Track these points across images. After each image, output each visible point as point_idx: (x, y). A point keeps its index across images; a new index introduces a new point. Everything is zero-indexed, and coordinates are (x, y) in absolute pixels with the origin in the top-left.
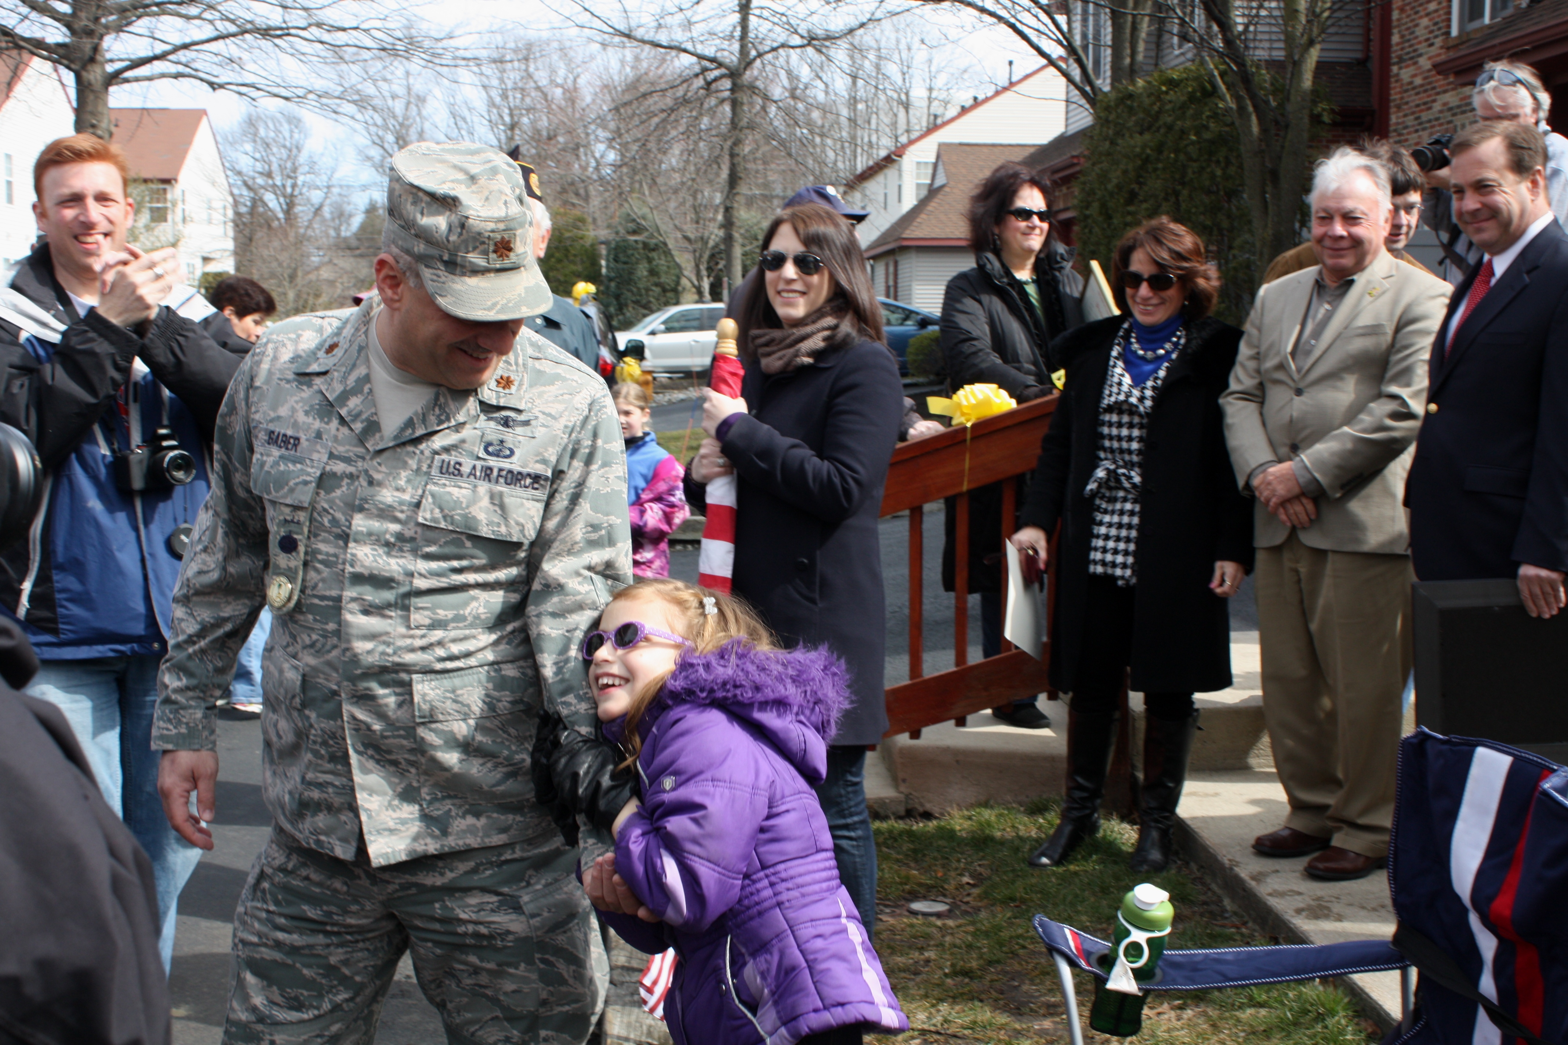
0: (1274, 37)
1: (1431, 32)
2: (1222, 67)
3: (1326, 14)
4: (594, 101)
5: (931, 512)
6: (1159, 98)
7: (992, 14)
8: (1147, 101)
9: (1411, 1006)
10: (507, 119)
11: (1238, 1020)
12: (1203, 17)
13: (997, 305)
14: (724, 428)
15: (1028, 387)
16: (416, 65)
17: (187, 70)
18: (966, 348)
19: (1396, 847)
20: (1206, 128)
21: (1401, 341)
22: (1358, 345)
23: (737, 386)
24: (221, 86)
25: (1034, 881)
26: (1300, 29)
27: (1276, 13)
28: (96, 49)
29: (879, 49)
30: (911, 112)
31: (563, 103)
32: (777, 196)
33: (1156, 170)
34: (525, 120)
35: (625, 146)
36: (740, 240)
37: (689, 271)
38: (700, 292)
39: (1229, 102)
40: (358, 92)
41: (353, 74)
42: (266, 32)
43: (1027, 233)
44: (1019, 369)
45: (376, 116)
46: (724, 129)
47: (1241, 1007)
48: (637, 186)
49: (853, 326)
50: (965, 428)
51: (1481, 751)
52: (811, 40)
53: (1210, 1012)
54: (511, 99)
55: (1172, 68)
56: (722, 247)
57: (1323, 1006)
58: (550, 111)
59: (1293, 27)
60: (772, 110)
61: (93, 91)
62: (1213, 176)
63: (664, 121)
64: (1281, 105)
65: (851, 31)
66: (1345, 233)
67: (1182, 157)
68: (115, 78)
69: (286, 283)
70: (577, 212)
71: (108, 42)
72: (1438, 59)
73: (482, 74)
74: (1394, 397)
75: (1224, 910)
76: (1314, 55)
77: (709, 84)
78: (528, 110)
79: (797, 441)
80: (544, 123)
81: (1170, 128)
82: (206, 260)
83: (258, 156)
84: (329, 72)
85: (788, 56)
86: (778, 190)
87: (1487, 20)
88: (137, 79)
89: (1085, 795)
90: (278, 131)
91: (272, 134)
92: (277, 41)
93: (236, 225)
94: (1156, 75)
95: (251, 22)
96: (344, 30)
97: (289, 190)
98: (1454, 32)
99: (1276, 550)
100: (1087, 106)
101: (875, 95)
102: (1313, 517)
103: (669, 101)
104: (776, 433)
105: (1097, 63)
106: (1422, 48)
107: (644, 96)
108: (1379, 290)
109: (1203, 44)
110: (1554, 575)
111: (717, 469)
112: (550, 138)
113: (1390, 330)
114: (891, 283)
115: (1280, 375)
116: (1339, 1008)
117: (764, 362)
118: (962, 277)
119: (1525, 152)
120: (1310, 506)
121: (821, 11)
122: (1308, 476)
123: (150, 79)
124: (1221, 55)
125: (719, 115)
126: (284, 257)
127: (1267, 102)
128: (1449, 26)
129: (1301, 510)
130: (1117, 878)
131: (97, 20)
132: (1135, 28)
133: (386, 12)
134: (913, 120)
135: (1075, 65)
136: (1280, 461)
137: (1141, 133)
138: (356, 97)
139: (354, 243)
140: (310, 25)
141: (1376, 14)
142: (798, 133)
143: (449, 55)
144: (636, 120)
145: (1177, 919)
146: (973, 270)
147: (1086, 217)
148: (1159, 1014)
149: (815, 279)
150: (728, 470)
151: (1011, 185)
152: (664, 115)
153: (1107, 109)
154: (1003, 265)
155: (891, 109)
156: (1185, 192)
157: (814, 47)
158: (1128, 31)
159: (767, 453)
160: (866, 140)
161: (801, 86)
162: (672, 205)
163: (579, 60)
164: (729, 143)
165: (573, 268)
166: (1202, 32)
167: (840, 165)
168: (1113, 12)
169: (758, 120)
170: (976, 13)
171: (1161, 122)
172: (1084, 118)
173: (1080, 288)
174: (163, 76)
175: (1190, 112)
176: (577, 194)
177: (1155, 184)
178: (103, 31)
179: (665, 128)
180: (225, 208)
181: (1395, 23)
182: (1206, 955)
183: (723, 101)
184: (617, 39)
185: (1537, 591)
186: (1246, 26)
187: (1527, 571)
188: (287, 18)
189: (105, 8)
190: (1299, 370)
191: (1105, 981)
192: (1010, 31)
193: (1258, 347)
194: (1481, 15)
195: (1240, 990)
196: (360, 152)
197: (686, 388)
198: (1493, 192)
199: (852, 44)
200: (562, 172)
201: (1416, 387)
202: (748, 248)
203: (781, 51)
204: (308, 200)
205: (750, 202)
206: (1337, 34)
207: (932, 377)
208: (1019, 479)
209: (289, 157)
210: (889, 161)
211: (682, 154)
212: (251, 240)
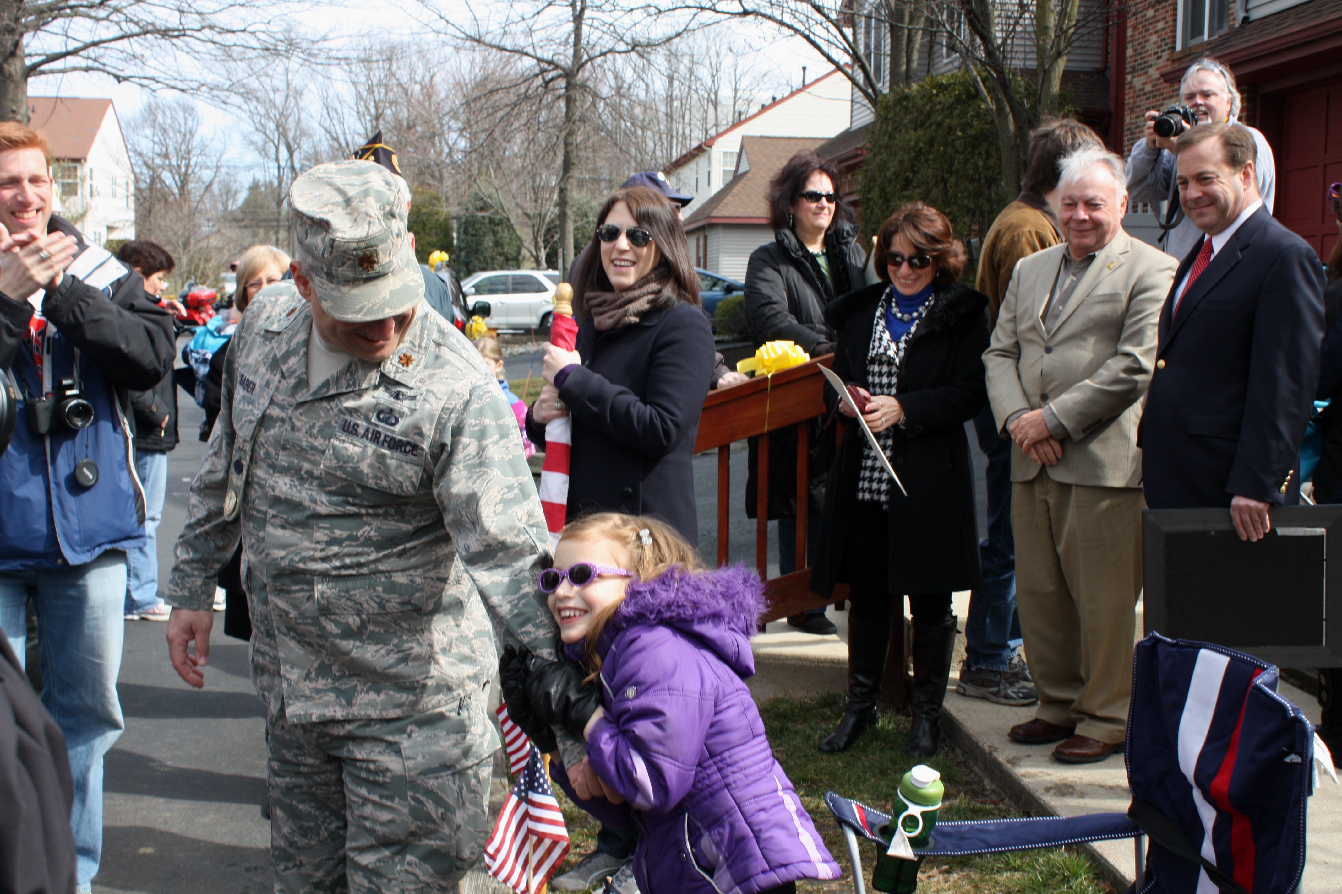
0: (1028, 49)
1: (1159, 47)
2: (984, 74)
3: (1072, 31)
4: (447, 97)
5: (736, 450)
6: (930, 100)
7: (790, 27)
8: (920, 102)
9: (1144, 869)
10: (373, 111)
11: (997, 882)
12: (967, 31)
13: (794, 274)
14: (561, 377)
15: (820, 343)
16: (294, 63)
17: (96, 65)
18: (767, 310)
19: (1131, 734)
20: (970, 125)
21: (1134, 307)
22: (1098, 311)
23: (572, 342)
24: (126, 79)
25: (823, 764)
26: (1049, 43)
27: (1030, 29)
28: (16, 45)
29: (692, 56)
30: (719, 109)
31: (421, 98)
32: (604, 180)
33: (927, 160)
34: (388, 112)
35: (474, 135)
36: (573, 217)
37: (528, 243)
38: (538, 262)
39: (989, 103)
40: (244, 86)
41: (240, 70)
42: (165, 33)
43: (817, 214)
44: (812, 329)
45: (259, 107)
46: (560, 121)
47: (999, 871)
48: (484, 169)
49: (673, 291)
50: (766, 379)
51: (1203, 652)
52: (635, 46)
53: (973, 875)
54: (376, 93)
55: (942, 74)
56: (557, 222)
57: (1068, 869)
58: (409, 104)
59: (1044, 41)
60: (601, 105)
61: (13, 81)
62: (976, 167)
63: (508, 114)
64: (1033, 107)
65: (669, 40)
66: (1087, 217)
67: (950, 150)
68: (33, 70)
69: (180, 250)
70: (433, 191)
71: (27, 39)
72: (1165, 70)
73: (351, 72)
74: (1128, 355)
75: (984, 789)
76: (1061, 65)
77: (547, 83)
78: (391, 103)
79: (624, 388)
80: (404, 114)
81: (940, 125)
82: (110, 229)
83: (156, 139)
84: (220, 68)
85: (614, 60)
86: (605, 174)
87: (1206, 37)
88: (52, 72)
89: (865, 690)
90: (173, 119)
91: (169, 121)
92: (175, 41)
93: (137, 199)
94: (928, 80)
95: (152, 24)
96: (233, 32)
97: (183, 169)
98: (1179, 47)
99: (1030, 484)
100: (870, 106)
101: (689, 93)
102: (1060, 456)
103: (513, 98)
104: (606, 382)
105: (878, 69)
106: (1152, 60)
107: (491, 92)
108: (1116, 264)
109: (968, 54)
110: (1261, 506)
111: (555, 412)
112: (409, 128)
113: (1124, 298)
114: (701, 254)
115: (1032, 336)
116: (1082, 871)
117: (597, 320)
118: (763, 250)
119: (1238, 149)
120: (1057, 447)
121: (643, 22)
122: (1055, 422)
123: (64, 71)
124: (983, 64)
125: (555, 109)
126: (179, 227)
127: (1022, 104)
128: (1174, 42)
129: (1050, 451)
130: (894, 762)
131: (17, 20)
132: (910, 40)
133: (269, 18)
134: (721, 116)
135: (860, 71)
136: (1032, 408)
137: (915, 130)
138: (242, 90)
139: (240, 216)
140: (203, 28)
141: (1113, 31)
142: (623, 126)
143: (323, 55)
144: (485, 113)
145: (946, 796)
146: (772, 244)
147: (868, 200)
148: (929, 877)
149: (645, 250)
150: (564, 413)
151: (803, 172)
152: (508, 109)
153: (887, 108)
154: (798, 240)
155: (702, 106)
156: (952, 180)
157: (637, 52)
158: (904, 42)
159: (598, 399)
160: (681, 132)
161: (626, 86)
162: (514, 186)
163: (435, 60)
164: (564, 133)
165: (428, 239)
166: (967, 44)
167: (658, 153)
168: (892, 26)
169: (588, 114)
170: (775, 25)
171: (932, 120)
172: (867, 116)
173: (863, 260)
174: (75, 69)
175: (957, 112)
176: (433, 176)
177: (927, 172)
178: (22, 29)
179: (508, 120)
180: (127, 184)
181: (1129, 39)
182: (972, 826)
183: (559, 97)
184: (468, 43)
185: (1247, 518)
186: (1005, 40)
187: (1239, 501)
188: (183, 21)
189: (25, 10)
190: (1048, 332)
191: (887, 848)
192: (805, 40)
193: (1015, 311)
194: (1201, 33)
195: (997, 857)
196: (245, 137)
197: (526, 343)
198: (1212, 183)
199: (669, 50)
200: (420, 157)
201: (1146, 347)
202: (579, 224)
203: (609, 56)
204: (200, 178)
205: (581, 184)
206: (1080, 47)
207: (736, 335)
208: (812, 422)
209: (183, 141)
210: (700, 150)
211: (523, 142)
212: (150, 212)
